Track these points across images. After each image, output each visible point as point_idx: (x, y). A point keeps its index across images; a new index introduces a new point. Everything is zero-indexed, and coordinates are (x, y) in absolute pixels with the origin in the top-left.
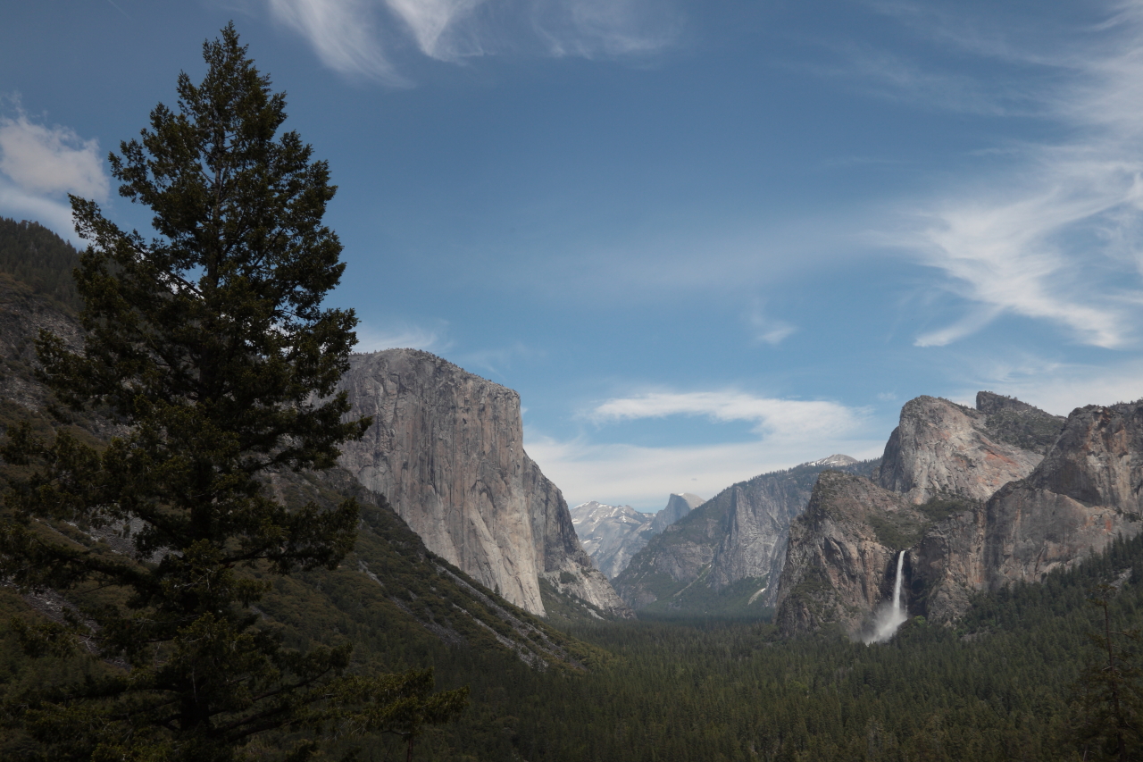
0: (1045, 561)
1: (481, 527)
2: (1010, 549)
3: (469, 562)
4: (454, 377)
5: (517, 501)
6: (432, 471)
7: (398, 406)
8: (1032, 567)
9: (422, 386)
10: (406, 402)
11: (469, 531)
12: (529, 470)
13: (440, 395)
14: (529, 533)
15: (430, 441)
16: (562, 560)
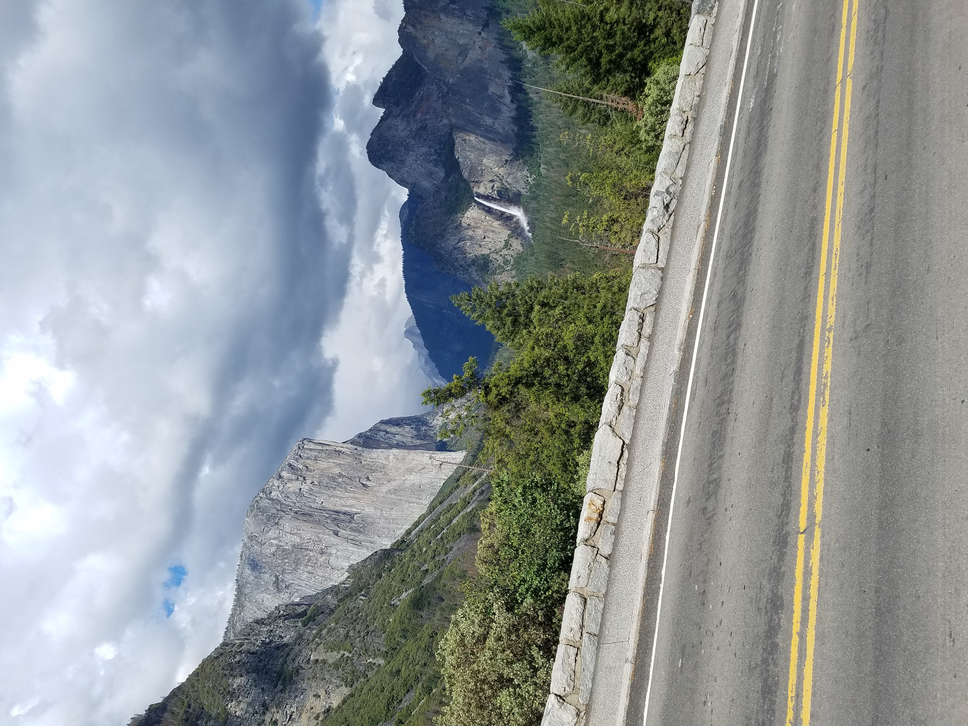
0: (502, 98)
1: (394, 484)
2: (488, 121)
3: (416, 498)
4: (276, 485)
5: (380, 456)
6: (344, 514)
7: (289, 531)
8: (504, 109)
9: (278, 510)
10: (287, 524)
11: (395, 494)
12: (361, 441)
13: (288, 497)
14: (406, 451)
15: (321, 511)
16: (430, 430)
